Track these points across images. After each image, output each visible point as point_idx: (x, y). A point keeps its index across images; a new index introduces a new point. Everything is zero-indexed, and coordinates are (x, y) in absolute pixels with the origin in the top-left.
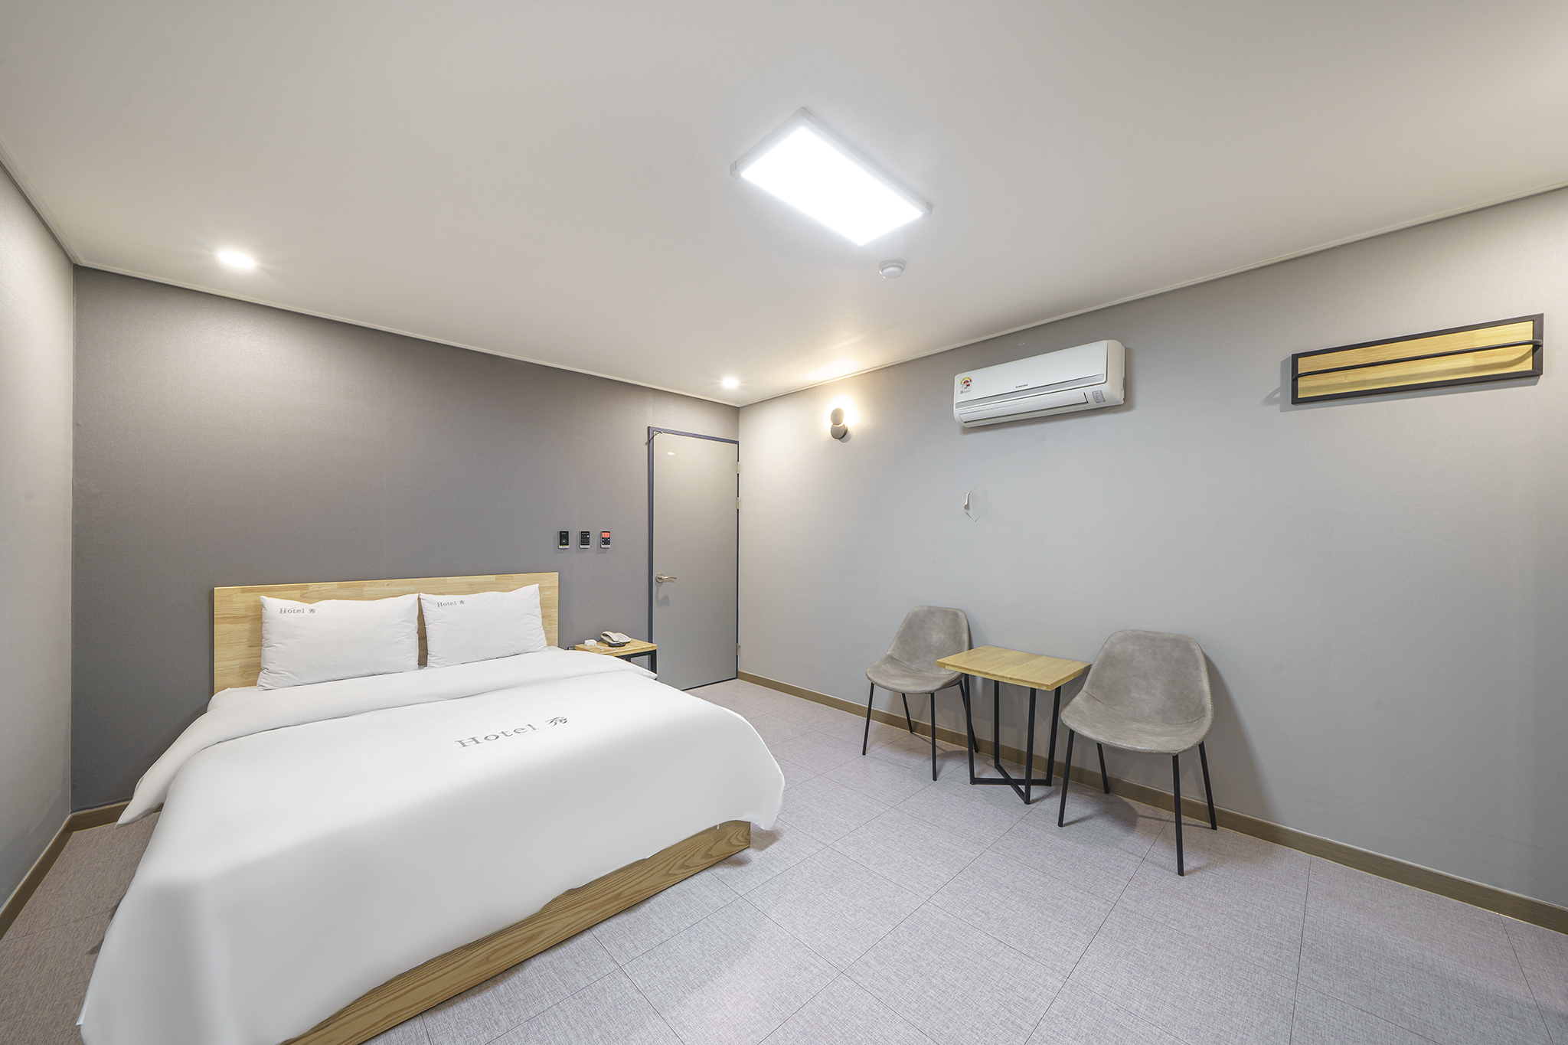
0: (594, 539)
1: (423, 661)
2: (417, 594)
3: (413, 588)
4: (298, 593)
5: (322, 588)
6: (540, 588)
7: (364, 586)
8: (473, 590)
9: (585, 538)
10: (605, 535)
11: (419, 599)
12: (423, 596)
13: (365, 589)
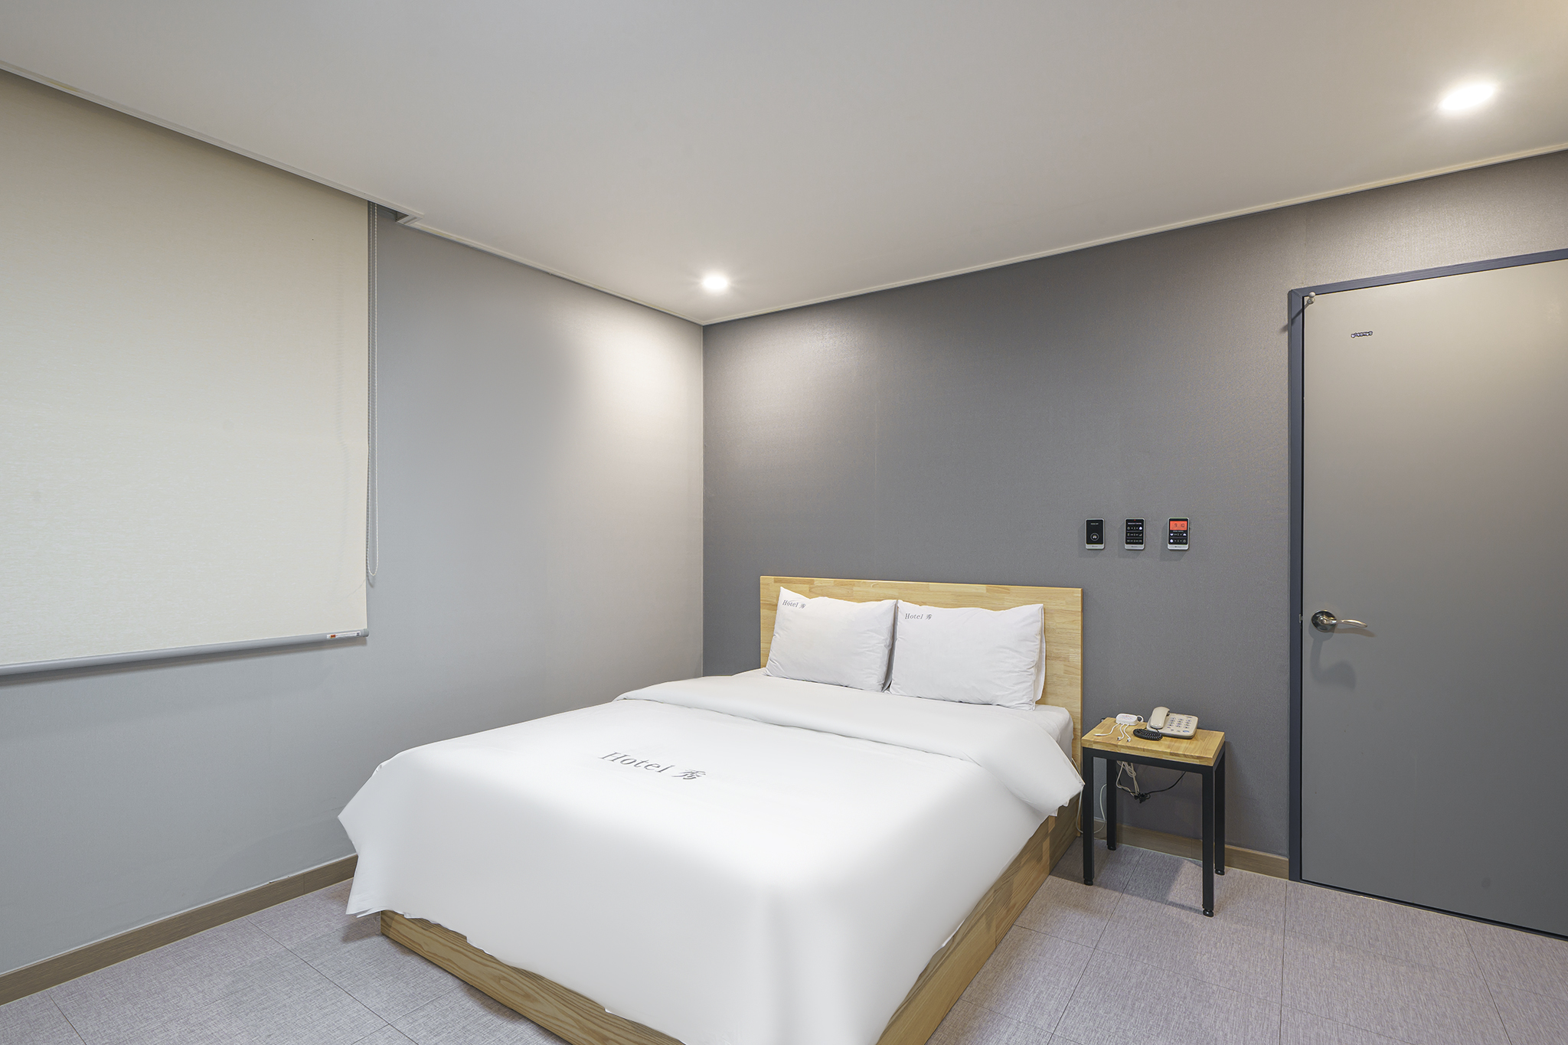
0: (1154, 533)
1: (886, 685)
2: (893, 601)
3: (894, 592)
4: (806, 587)
5: (823, 585)
6: (1045, 611)
7: (854, 585)
8: (958, 602)
9: (1135, 532)
10: (1178, 526)
11: (896, 608)
12: (900, 601)
13: (855, 588)
